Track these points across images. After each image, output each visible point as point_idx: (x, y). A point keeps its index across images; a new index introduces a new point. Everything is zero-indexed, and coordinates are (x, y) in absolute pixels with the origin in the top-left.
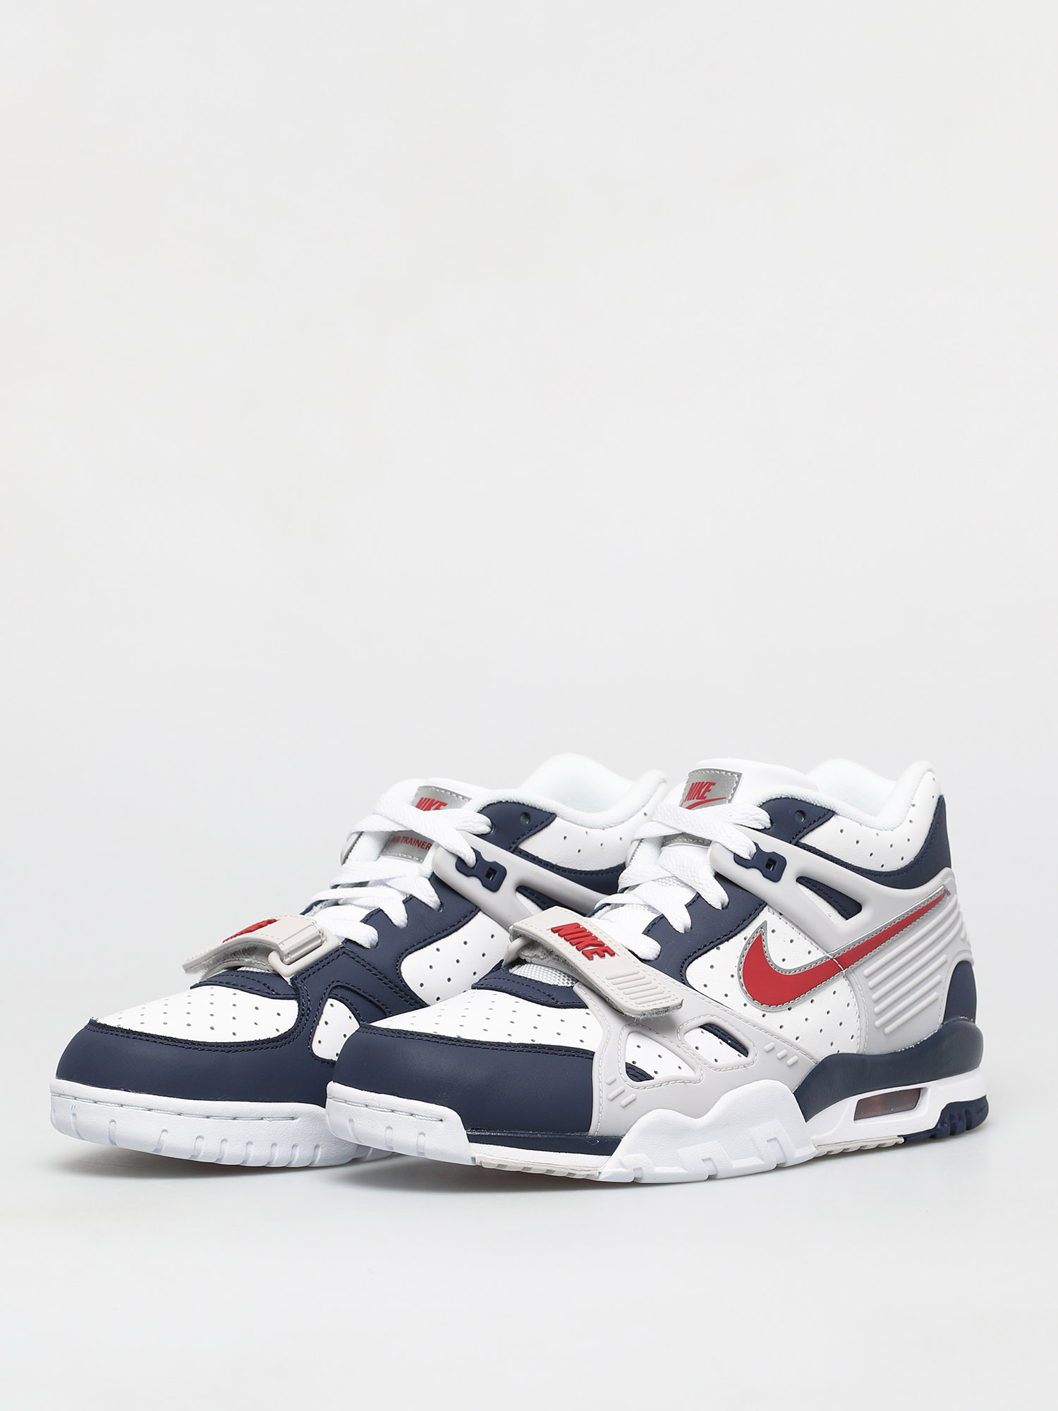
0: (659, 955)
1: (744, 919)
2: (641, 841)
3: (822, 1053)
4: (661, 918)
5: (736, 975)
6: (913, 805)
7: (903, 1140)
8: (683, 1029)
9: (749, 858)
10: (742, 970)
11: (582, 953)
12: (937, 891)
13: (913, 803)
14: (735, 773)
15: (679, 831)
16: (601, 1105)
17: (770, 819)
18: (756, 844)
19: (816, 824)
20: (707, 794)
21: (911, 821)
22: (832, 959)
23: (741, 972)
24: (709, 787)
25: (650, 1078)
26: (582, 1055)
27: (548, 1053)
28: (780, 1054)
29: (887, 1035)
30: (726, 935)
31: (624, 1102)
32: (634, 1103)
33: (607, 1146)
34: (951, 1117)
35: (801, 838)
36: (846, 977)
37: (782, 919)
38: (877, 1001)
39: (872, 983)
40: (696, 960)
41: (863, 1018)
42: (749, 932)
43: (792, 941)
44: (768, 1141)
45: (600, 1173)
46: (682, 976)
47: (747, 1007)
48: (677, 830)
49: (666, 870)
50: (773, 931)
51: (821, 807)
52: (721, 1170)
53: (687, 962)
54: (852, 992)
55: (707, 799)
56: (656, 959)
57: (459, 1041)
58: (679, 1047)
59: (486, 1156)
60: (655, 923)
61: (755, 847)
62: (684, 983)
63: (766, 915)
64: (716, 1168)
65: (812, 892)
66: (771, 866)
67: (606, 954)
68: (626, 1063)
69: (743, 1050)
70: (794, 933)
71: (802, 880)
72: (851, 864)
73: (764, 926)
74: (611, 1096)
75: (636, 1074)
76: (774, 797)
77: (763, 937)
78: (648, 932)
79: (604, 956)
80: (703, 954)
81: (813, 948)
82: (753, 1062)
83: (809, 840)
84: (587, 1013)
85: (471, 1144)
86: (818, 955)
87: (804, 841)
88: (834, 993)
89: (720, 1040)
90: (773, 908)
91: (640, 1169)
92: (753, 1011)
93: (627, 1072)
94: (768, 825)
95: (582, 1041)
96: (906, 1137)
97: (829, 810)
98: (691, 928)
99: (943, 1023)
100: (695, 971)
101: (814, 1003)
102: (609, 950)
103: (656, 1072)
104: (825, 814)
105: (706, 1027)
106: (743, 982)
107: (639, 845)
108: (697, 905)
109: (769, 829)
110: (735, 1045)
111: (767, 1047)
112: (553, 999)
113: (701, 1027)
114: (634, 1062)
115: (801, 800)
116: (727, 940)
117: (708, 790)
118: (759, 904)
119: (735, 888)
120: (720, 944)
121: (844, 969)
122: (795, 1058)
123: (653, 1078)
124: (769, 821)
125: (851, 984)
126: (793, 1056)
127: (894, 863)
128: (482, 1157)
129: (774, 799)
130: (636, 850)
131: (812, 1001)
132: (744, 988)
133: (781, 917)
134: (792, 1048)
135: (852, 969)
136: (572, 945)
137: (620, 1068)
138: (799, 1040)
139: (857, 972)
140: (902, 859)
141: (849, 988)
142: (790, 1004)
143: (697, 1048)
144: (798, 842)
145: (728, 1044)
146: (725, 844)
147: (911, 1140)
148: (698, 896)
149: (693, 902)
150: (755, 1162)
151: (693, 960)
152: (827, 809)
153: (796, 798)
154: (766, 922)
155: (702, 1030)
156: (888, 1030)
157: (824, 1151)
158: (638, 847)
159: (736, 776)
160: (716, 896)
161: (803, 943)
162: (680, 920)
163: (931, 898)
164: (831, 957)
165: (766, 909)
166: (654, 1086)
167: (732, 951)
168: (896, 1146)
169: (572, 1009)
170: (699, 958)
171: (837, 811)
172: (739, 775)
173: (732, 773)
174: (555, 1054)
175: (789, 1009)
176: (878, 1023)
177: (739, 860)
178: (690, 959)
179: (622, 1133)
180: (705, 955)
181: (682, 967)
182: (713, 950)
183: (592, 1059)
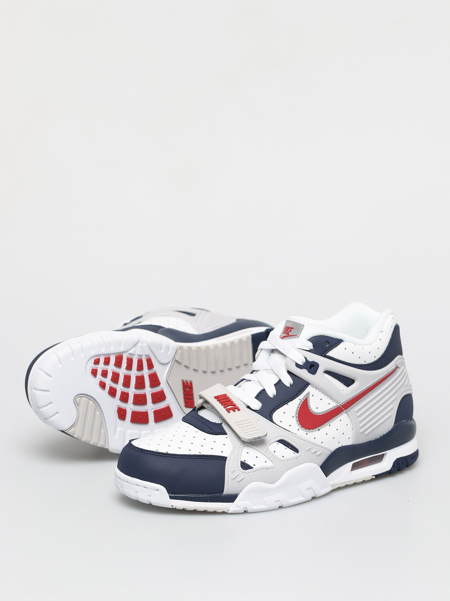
0: (261, 408)
1: (299, 391)
2: (262, 350)
3: (334, 447)
4: (264, 390)
5: (295, 416)
6: (382, 332)
7: (374, 477)
8: (269, 443)
9: (302, 364)
10: (297, 414)
11: (226, 409)
12: (392, 368)
13: (382, 331)
14: (302, 325)
15: (276, 348)
16: (228, 482)
17: (313, 346)
18: (306, 358)
19: (334, 347)
20: (290, 333)
21: (380, 340)
22: (339, 406)
23: (297, 415)
24: (291, 329)
25: (251, 468)
26: (222, 459)
27: (206, 459)
28: (313, 451)
29: (366, 435)
30: (291, 399)
31: (239, 480)
32: (244, 480)
33: (231, 498)
34: (398, 464)
35: (327, 353)
36: (346, 413)
37: (317, 390)
38: (361, 422)
39: (358, 414)
40: (277, 410)
41: (354, 430)
42: (302, 396)
43: (321, 399)
44: (307, 489)
45: (228, 510)
46: (270, 418)
47: (299, 431)
48: (275, 347)
49: (270, 366)
50: (313, 395)
51: (337, 339)
52: (284, 504)
53: (273, 411)
54: (349, 419)
55: (289, 335)
56: (260, 410)
57: (167, 455)
58: (266, 452)
59: (177, 505)
60: (261, 393)
61: (305, 359)
62: (271, 421)
63: (309, 389)
64: (282, 503)
65: (331, 377)
66: (312, 367)
67: (236, 410)
68: (241, 461)
69: (296, 450)
70: (322, 396)
71: (327, 372)
72: (350, 363)
73: (308, 394)
74: (233, 478)
75: (245, 466)
76: (315, 336)
77: (308, 398)
78: (257, 397)
79: (235, 411)
80: (281, 407)
81: (331, 402)
82: (301, 456)
83: (330, 354)
84: (226, 437)
85: (171, 500)
86: (333, 405)
87: (328, 354)
88: (340, 420)
89: (286, 447)
90: (313, 386)
91: (246, 507)
92: (302, 432)
93: (241, 465)
94: (312, 348)
95: (222, 452)
96: (376, 476)
97: (340, 340)
98: (276, 395)
99: (394, 425)
100: (277, 415)
101: (330, 426)
102: (238, 409)
103: (254, 465)
104: (338, 342)
105: (279, 441)
106: (298, 419)
107: (261, 351)
108: (279, 385)
109: (313, 350)
110: (292, 448)
111: (307, 449)
112: (212, 430)
113: (277, 441)
114: (245, 461)
115: (327, 336)
116: (292, 401)
117: (290, 331)
118: (307, 384)
119: (296, 377)
120: (288, 402)
121: (345, 410)
122: (321, 452)
123: (253, 468)
124: (312, 346)
125: (348, 415)
126: (320, 451)
127: (371, 359)
128: (176, 505)
129: (315, 337)
130: (259, 353)
131: (330, 425)
132: (298, 422)
133: (316, 389)
134: (319, 448)
135: (349, 409)
136: (222, 405)
137: (238, 464)
138: (323, 443)
139: (351, 410)
140: (375, 357)
141: (348, 417)
142: (319, 428)
143: (274, 452)
144: (325, 355)
145: (289, 448)
146: (292, 359)
147: (379, 477)
148: (280, 380)
149: (278, 383)
150: (301, 499)
151: (276, 410)
152: (339, 339)
153: (325, 335)
154: (309, 392)
155: (278, 443)
156: (366, 433)
157: (336, 487)
158: (260, 352)
159: (302, 326)
160: (288, 381)
161: (327, 400)
162: (272, 392)
163: (389, 372)
164: (339, 405)
165: (310, 386)
166: (253, 472)
167: (294, 405)
168: (372, 480)
169: (220, 435)
170: (279, 409)
171: (343, 340)
172: (303, 326)
173: (301, 324)
174: (209, 459)
175: (319, 430)
176: (361, 431)
177: (297, 365)
178: (275, 410)
179: (238, 493)
180: (282, 407)
181: (271, 413)
182: (285, 405)
183: (226, 460)
